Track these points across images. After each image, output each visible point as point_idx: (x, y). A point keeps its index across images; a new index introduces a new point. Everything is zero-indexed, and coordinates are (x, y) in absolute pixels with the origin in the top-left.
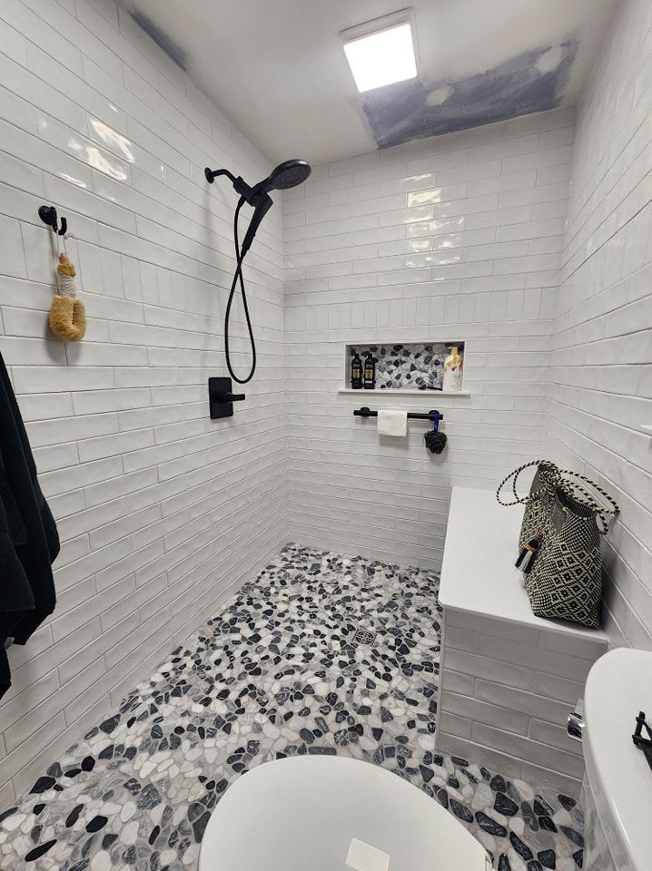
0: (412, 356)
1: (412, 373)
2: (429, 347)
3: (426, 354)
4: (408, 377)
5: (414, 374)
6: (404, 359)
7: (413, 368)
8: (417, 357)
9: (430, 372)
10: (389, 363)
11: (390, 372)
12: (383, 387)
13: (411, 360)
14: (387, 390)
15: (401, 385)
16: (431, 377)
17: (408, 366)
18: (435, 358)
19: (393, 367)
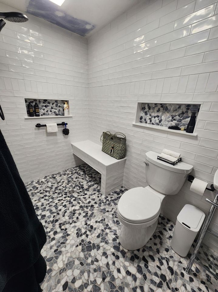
0: (51, 104)
1: (52, 110)
2: (56, 101)
3: (55, 103)
4: (51, 111)
5: (53, 110)
6: (48, 105)
7: (52, 108)
8: (53, 104)
9: (58, 110)
10: (43, 106)
11: (44, 110)
12: (42, 115)
13: (51, 105)
14: (43, 117)
15: (49, 114)
16: (58, 111)
17: (50, 107)
18: (59, 105)
19: (44, 108)
